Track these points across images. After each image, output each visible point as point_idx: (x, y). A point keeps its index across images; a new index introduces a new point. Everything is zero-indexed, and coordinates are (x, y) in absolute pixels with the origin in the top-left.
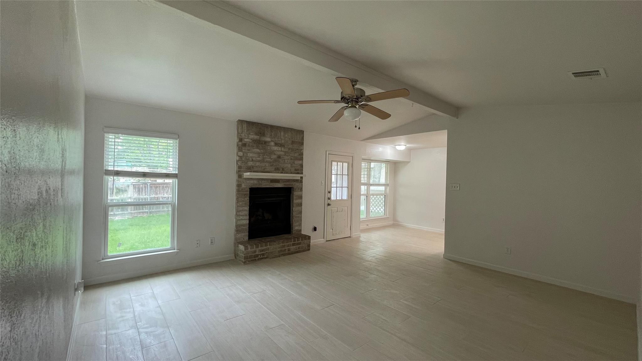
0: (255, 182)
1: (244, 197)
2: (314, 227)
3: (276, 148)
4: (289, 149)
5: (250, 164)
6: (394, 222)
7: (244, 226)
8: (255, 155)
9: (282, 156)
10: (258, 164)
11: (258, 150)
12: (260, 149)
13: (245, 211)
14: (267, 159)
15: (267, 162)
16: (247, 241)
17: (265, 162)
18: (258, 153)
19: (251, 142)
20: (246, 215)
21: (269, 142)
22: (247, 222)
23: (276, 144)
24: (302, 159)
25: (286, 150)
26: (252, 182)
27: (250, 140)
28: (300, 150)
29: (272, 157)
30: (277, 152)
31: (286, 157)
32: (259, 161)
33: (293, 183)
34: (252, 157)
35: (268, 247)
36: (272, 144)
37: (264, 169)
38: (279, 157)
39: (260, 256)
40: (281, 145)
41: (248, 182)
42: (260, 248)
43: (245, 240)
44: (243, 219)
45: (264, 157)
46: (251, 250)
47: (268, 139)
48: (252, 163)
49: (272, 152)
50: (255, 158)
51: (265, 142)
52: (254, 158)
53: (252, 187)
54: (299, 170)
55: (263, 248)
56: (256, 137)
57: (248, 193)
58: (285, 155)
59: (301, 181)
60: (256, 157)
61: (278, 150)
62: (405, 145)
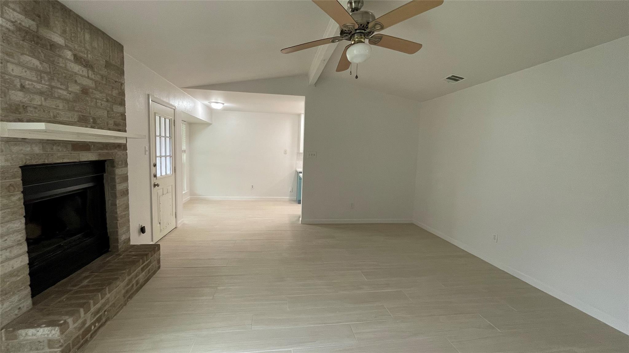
0: (37, 150)
1: (8, 194)
2: (140, 227)
3: (76, 68)
4: (102, 77)
5: (17, 96)
6: (191, 197)
7: (17, 275)
8: (28, 74)
9: (91, 90)
10: (38, 100)
11: (36, 62)
12: (42, 62)
13: (14, 232)
14: (60, 91)
15: (59, 98)
16: (31, 309)
17: (55, 98)
18: (34, 69)
19: (13, 32)
20: (19, 244)
21: (60, 47)
22: (26, 259)
23: (77, 59)
24: (122, 103)
25: (97, 79)
26: (27, 149)
27: (9, 23)
28: (120, 84)
29: (70, 89)
30: (80, 77)
31: (98, 95)
32: (41, 93)
33: (112, 151)
34: (20, 77)
35: (108, 296)
36: (69, 54)
37: (55, 117)
38: (85, 91)
39: (95, 326)
40: (87, 65)
41: (15, 149)
42: (93, 309)
43: (25, 310)
44: (12, 255)
45: (53, 84)
46: (76, 325)
47: (58, 39)
48: (20, 94)
49: (71, 78)
50: (30, 83)
51: (53, 46)
52: (27, 82)
53: (28, 163)
54: (120, 126)
55: (98, 306)
56: (28, 23)
57: (19, 180)
58: (96, 89)
59: (123, 147)
60: (31, 80)
61: (81, 72)
62: (223, 104)
